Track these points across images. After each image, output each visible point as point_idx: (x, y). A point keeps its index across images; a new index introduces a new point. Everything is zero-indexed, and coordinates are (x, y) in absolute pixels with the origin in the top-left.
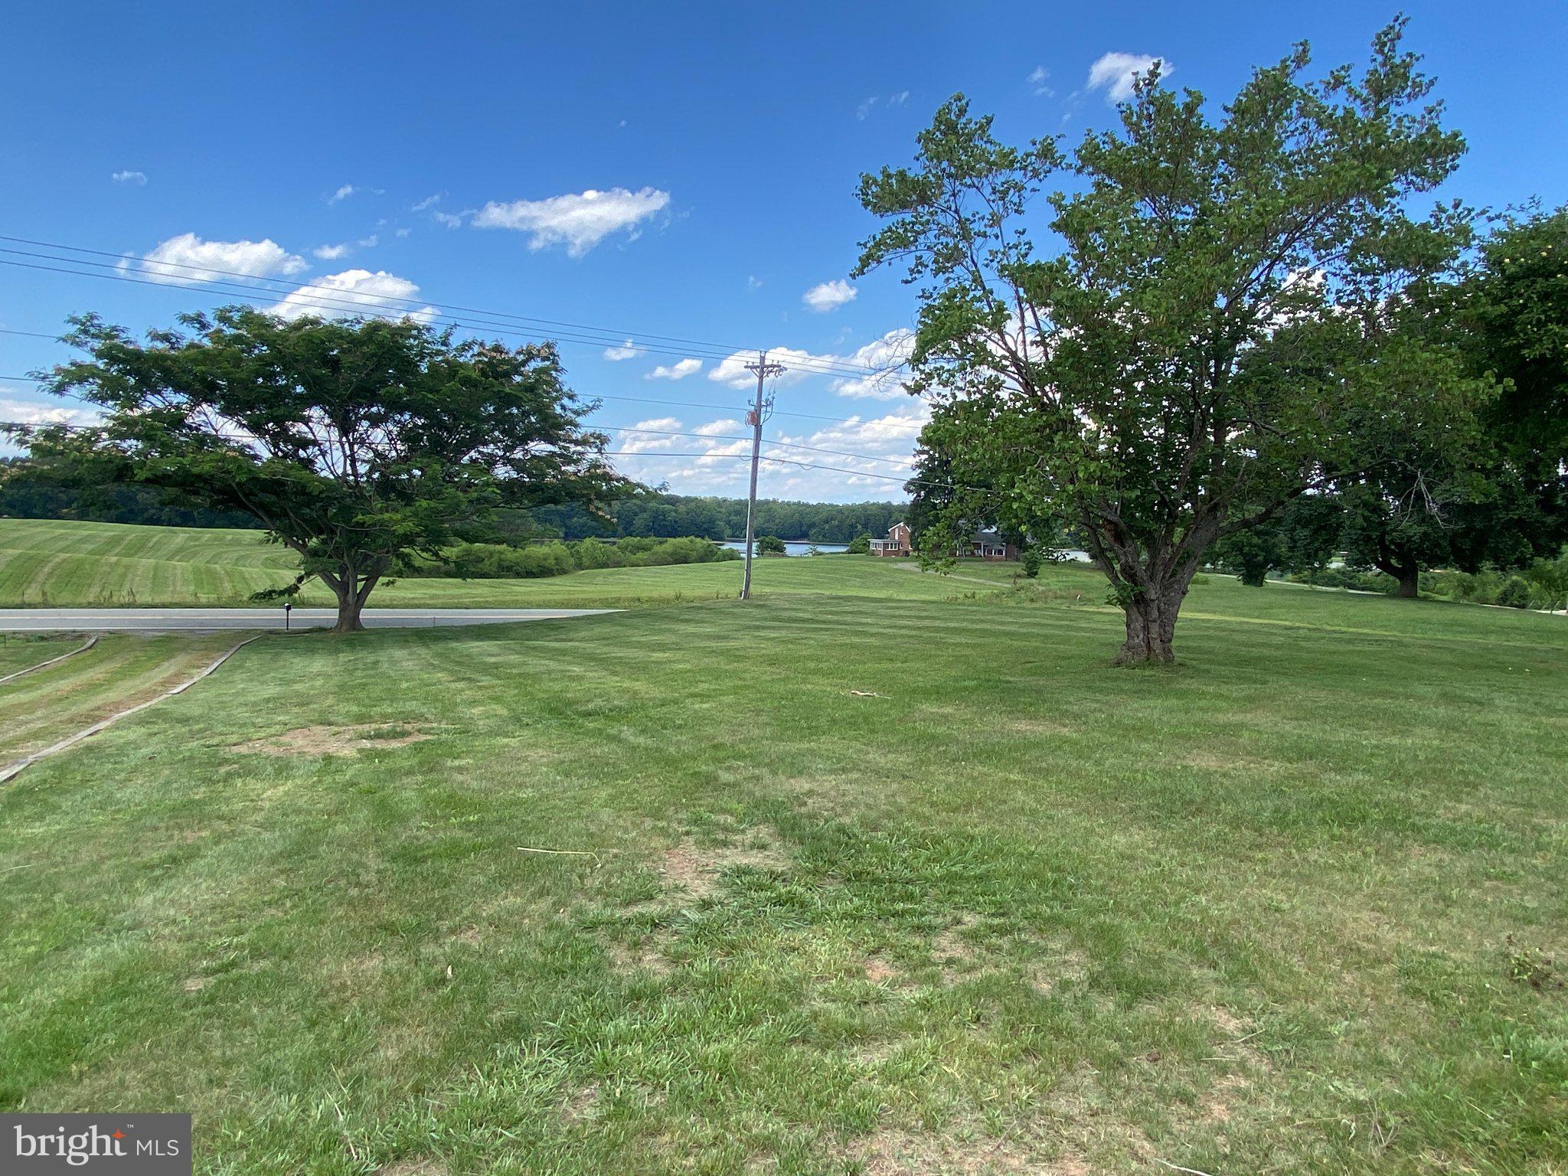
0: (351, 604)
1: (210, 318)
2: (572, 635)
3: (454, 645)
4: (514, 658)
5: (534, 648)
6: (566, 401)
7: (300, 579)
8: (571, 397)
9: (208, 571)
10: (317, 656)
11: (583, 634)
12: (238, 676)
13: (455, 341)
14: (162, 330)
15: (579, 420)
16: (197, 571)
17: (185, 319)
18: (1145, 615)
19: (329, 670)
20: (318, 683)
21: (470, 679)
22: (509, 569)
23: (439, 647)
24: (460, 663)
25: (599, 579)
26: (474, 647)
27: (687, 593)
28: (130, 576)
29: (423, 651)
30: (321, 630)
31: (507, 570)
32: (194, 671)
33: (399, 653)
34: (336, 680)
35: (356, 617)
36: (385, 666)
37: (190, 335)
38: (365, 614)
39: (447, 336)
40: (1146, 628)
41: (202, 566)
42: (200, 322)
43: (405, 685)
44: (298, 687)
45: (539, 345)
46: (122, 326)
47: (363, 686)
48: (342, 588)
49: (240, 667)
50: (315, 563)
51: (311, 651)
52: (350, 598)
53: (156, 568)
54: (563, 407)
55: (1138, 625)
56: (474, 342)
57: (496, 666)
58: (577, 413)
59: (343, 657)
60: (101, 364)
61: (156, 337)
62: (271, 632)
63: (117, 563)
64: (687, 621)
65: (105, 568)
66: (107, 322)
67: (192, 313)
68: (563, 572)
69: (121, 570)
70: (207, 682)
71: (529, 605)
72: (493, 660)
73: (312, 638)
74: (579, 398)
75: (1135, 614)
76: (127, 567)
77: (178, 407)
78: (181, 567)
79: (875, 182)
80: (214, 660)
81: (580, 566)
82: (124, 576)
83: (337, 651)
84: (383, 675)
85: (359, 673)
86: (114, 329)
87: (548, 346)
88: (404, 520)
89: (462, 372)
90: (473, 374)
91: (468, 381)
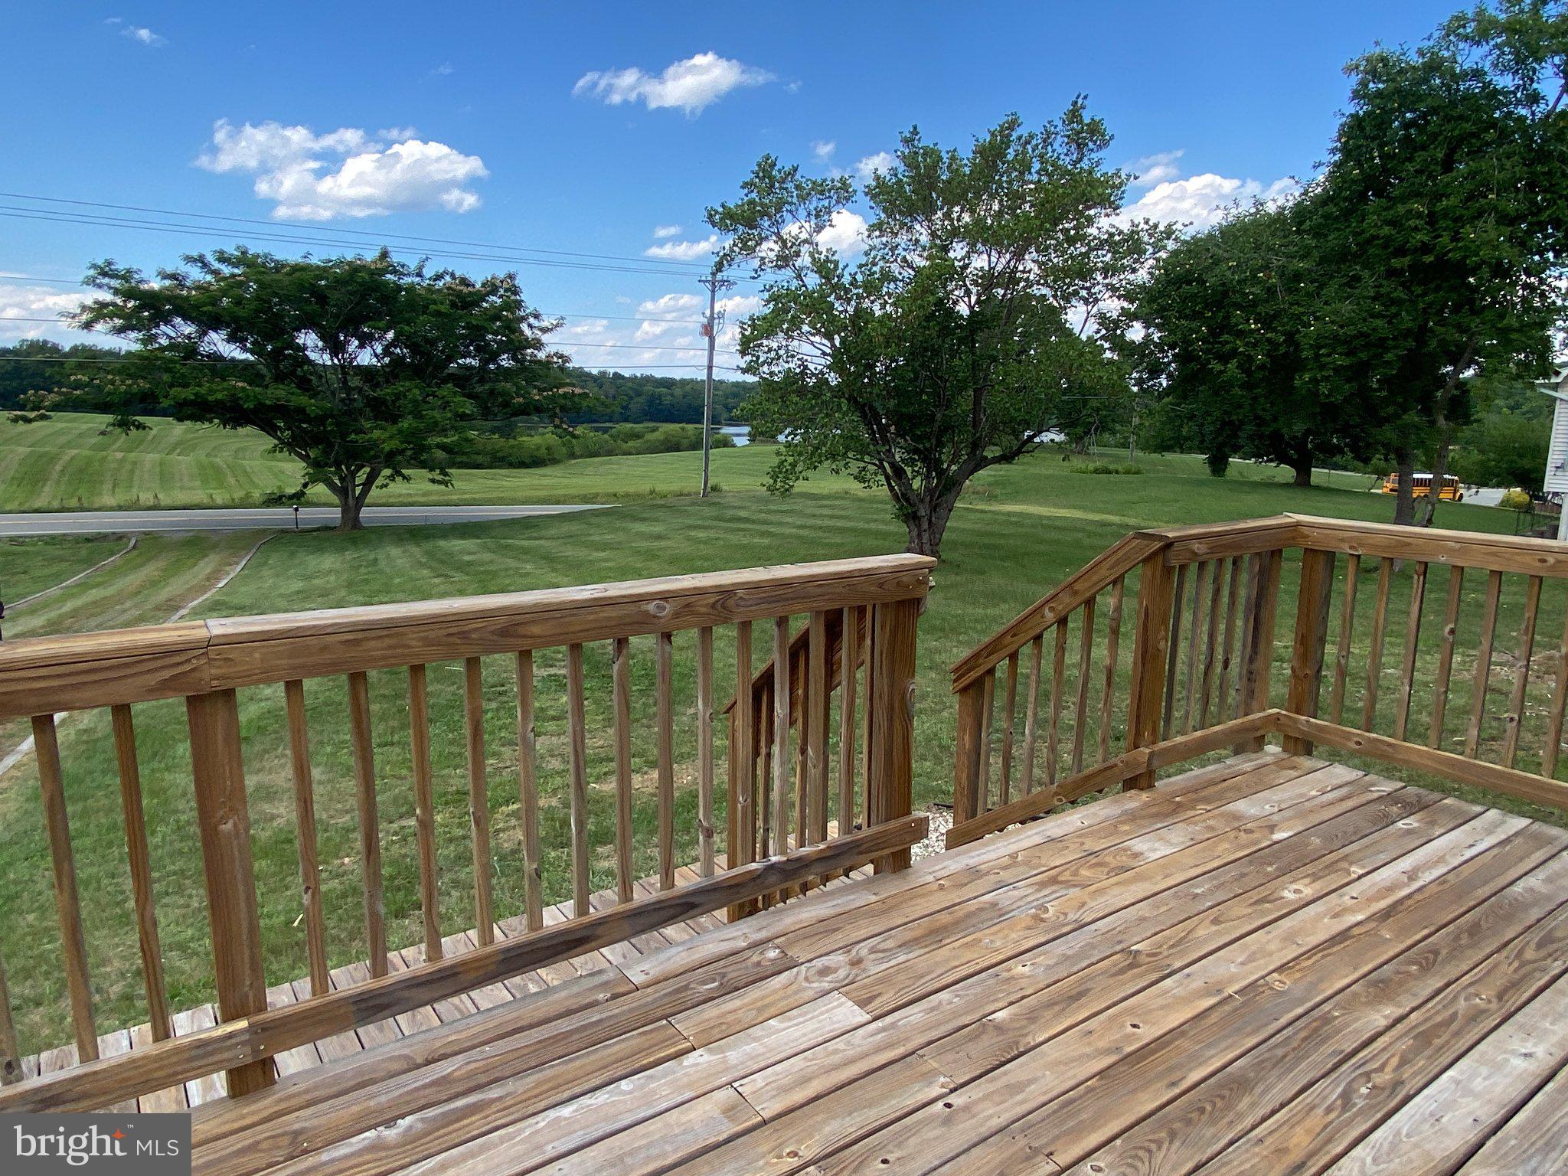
0: (352, 504)
1: (210, 258)
2: (543, 533)
3: (442, 543)
4: (487, 556)
5: (507, 547)
6: (532, 320)
7: (305, 485)
8: (537, 317)
9: (213, 466)
10: (327, 555)
11: (553, 532)
12: (266, 572)
13: (429, 272)
14: (170, 270)
15: (545, 338)
16: (201, 466)
17: (189, 259)
18: (919, 526)
19: (338, 566)
20: (332, 578)
21: (446, 576)
22: (503, 459)
23: (427, 545)
24: (442, 562)
25: (590, 470)
26: (457, 544)
27: (661, 487)
28: (137, 473)
29: (415, 550)
30: (327, 528)
31: (500, 461)
32: (227, 568)
33: (395, 551)
34: (345, 576)
35: (356, 518)
36: (382, 564)
37: (196, 275)
38: (365, 512)
39: (421, 267)
40: (919, 535)
41: (203, 458)
42: (202, 262)
43: (397, 581)
44: (316, 582)
45: (502, 276)
46: (135, 267)
47: (366, 581)
48: (343, 492)
49: (265, 564)
50: (318, 470)
51: (320, 550)
52: (351, 501)
53: (161, 464)
54: (530, 326)
55: (915, 533)
56: (446, 272)
57: (470, 563)
58: (544, 330)
59: (349, 555)
60: (119, 301)
61: (166, 277)
62: (283, 531)
63: (123, 460)
64: (643, 520)
65: (112, 466)
66: (121, 266)
67: (195, 254)
68: (555, 461)
69: (128, 467)
70: (241, 578)
71: (513, 502)
72: (467, 558)
73: (319, 536)
74: (544, 317)
75: (913, 527)
76: (135, 463)
77: (189, 337)
78: (184, 462)
79: (717, 212)
80: (243, 558)
81: (572, 456)
82: (132, 472)
83: (343, 550)
84: (381, 572)
85: (363, 570)
86: (129, 271)
87: (511, 277)
88: (391, 437)
89: (432, 307)
90: (443, 308)
91: (439, 314)
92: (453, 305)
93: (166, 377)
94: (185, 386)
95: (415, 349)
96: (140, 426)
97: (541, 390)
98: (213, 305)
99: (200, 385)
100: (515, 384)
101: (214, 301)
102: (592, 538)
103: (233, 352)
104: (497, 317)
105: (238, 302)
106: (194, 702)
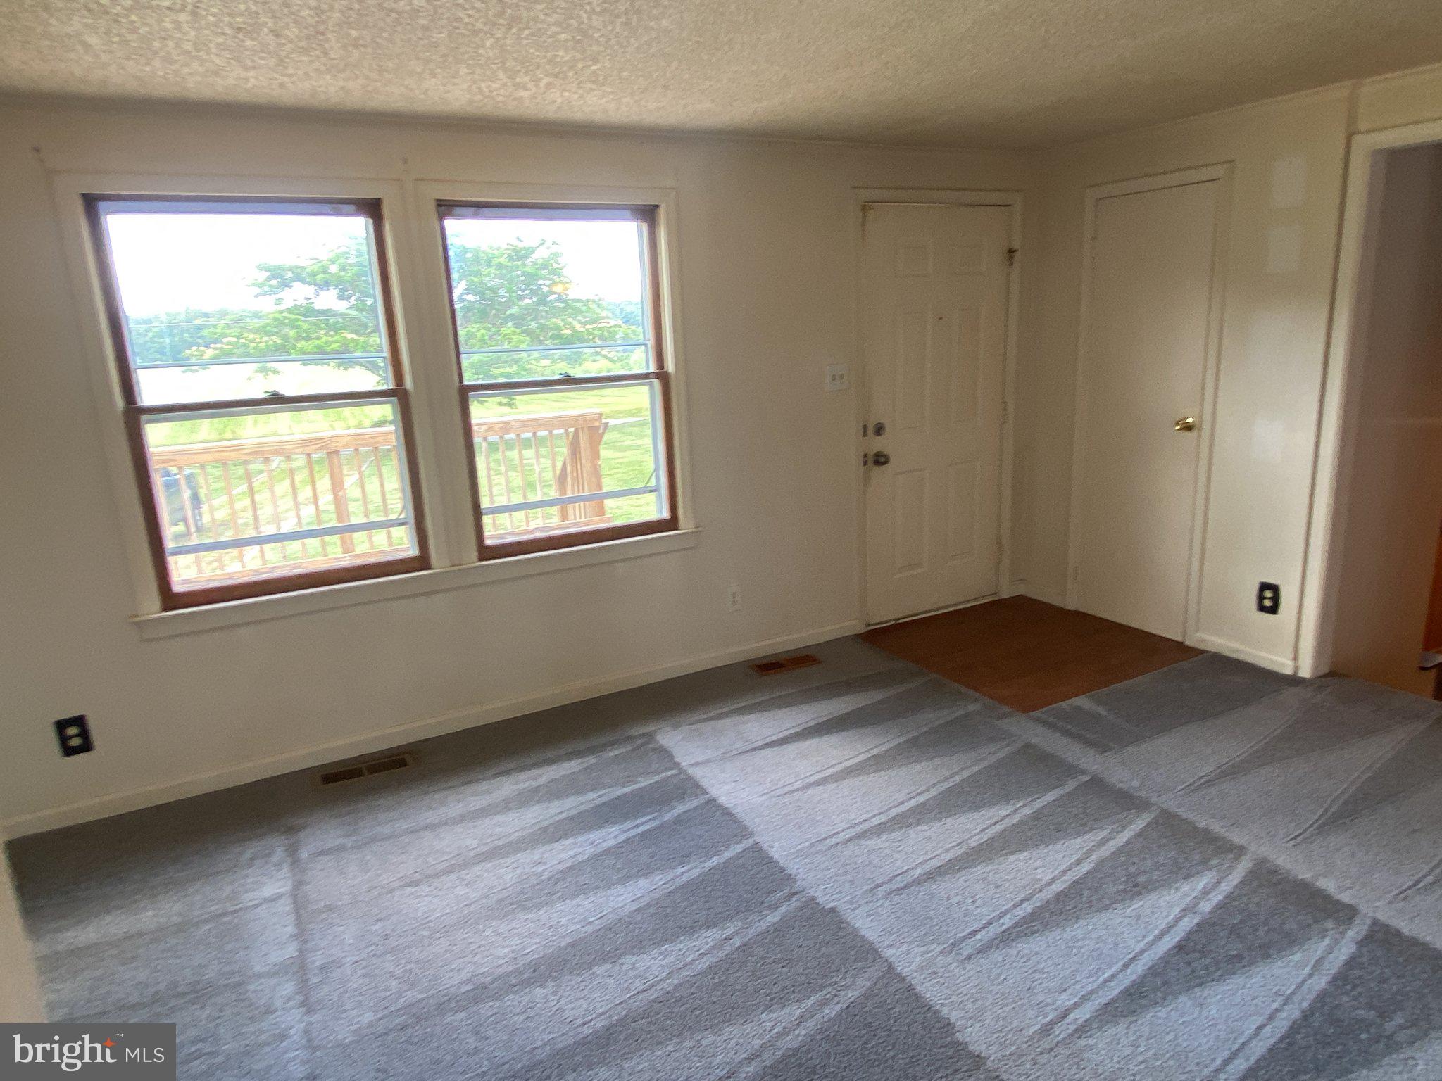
89: (495, 261)
90: (504, 260)
91: (500, 266)
92: (511, 258)
93: (292, 333)
94: (308, 339)
95: (481, 295)
96: (276, 372)
97: (583, 324)
98: (324, 273)
99: (318, 338)
100: (562, 320)
101: (325, 270)
102: (625, 443)
103: (341, 306)
104: (544, 267)
105: (343, 269)
106: (329, 454)
